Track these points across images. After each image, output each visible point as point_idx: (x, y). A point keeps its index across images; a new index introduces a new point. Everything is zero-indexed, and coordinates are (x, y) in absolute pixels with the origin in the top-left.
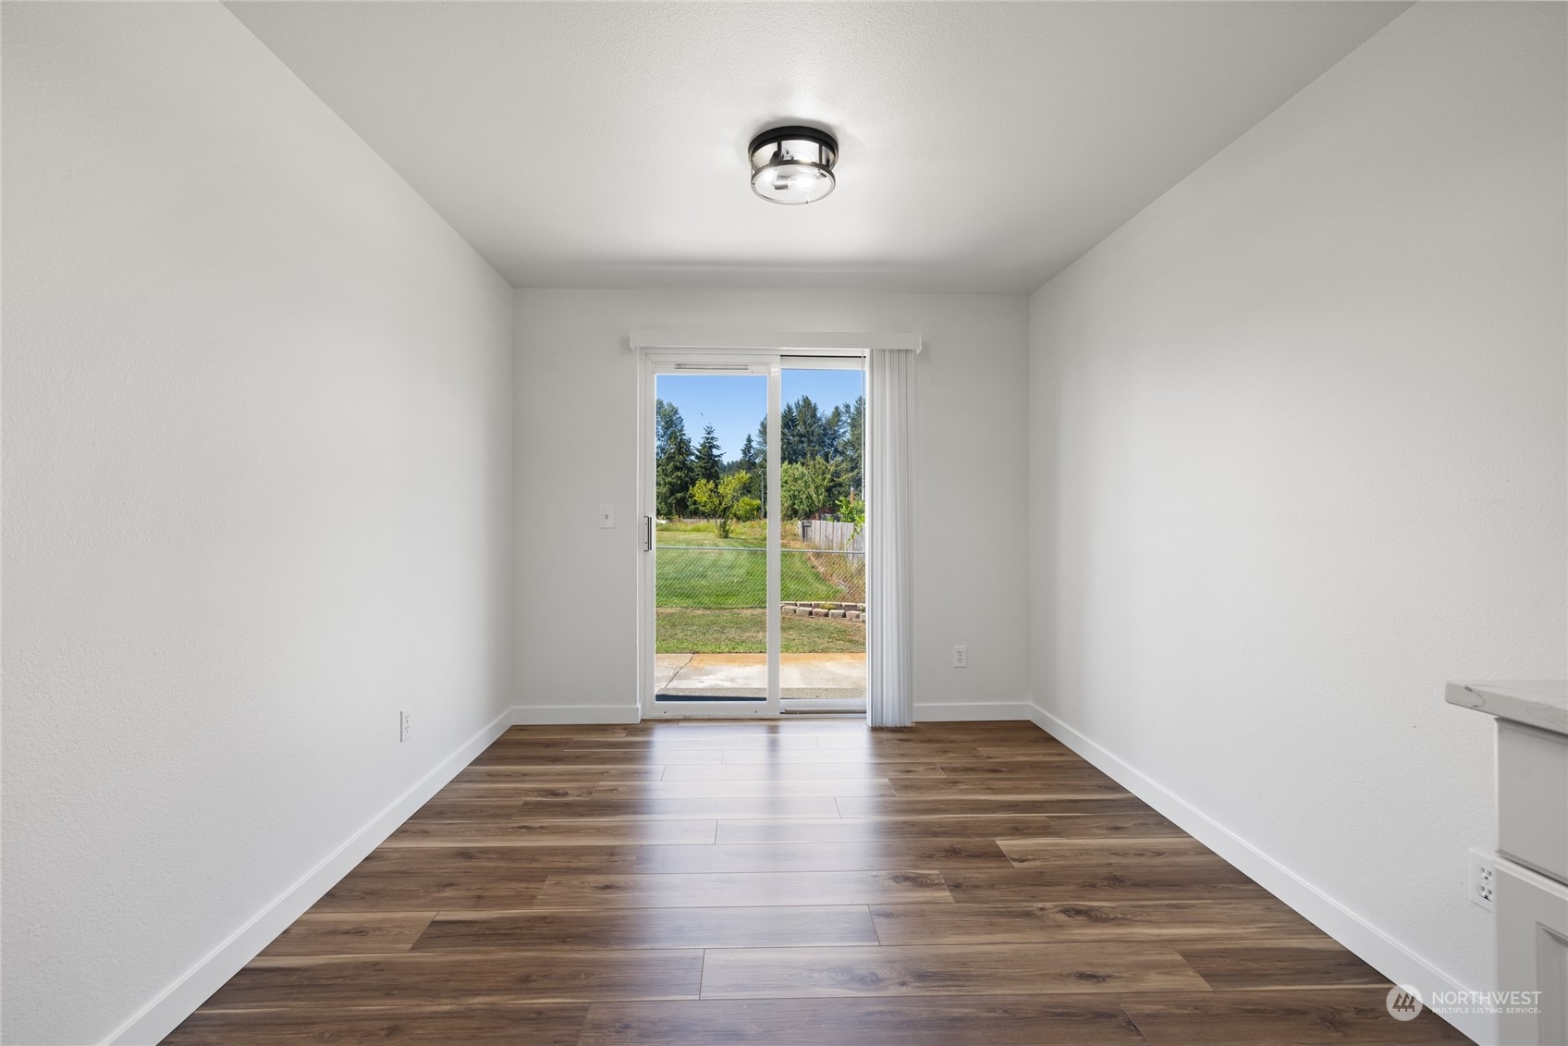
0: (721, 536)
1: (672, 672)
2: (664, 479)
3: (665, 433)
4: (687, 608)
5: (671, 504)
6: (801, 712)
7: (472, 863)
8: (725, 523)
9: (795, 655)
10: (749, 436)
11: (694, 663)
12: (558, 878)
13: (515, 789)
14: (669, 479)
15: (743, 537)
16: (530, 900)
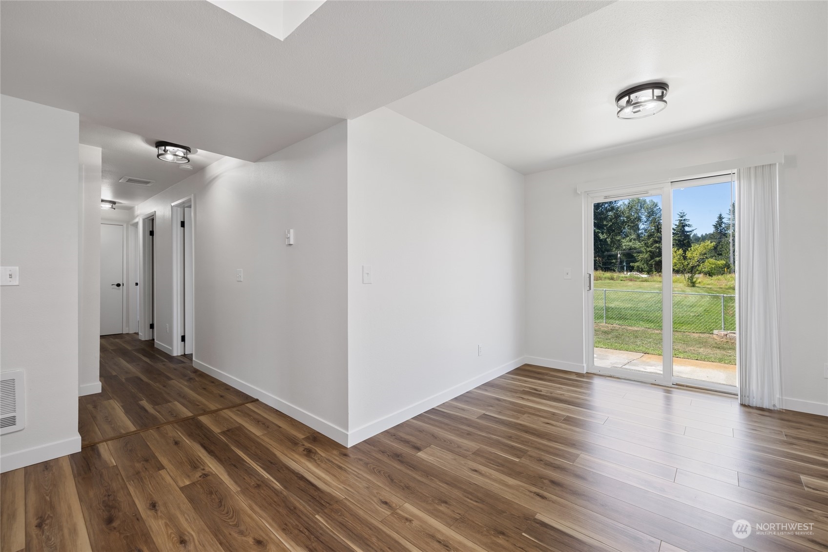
0: (688, 286)
1: (626, 361)
2: (646, 249)
3: (648, 220)
4: (649, 328)
5: (651, 265)
6: (687, 386)
7: (500, 402)
8: (692, 277)
9: (727, 365)
10: (721, 215)
11: (643, 359)
12: (530, 415)
13: (521, 385)
14: (650, 249)
15: (709, 286)
16: (518, 418)
